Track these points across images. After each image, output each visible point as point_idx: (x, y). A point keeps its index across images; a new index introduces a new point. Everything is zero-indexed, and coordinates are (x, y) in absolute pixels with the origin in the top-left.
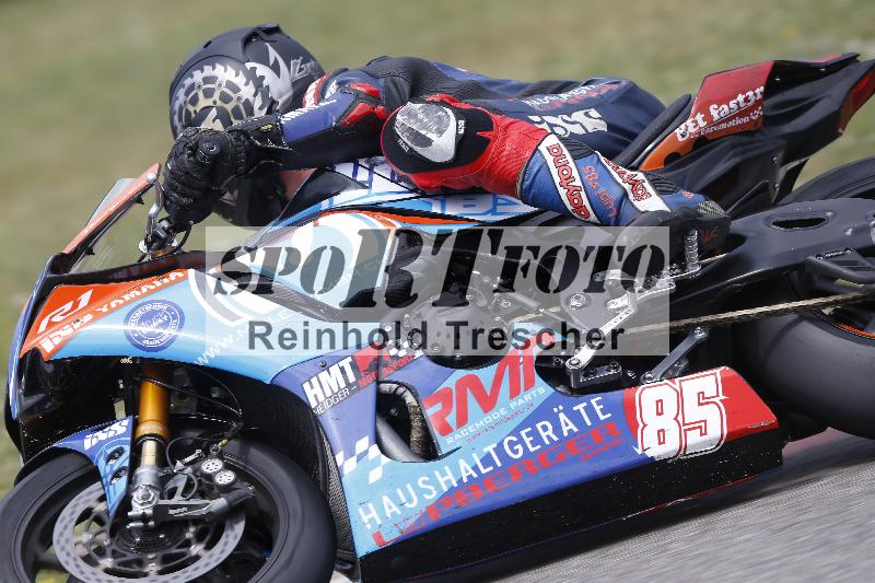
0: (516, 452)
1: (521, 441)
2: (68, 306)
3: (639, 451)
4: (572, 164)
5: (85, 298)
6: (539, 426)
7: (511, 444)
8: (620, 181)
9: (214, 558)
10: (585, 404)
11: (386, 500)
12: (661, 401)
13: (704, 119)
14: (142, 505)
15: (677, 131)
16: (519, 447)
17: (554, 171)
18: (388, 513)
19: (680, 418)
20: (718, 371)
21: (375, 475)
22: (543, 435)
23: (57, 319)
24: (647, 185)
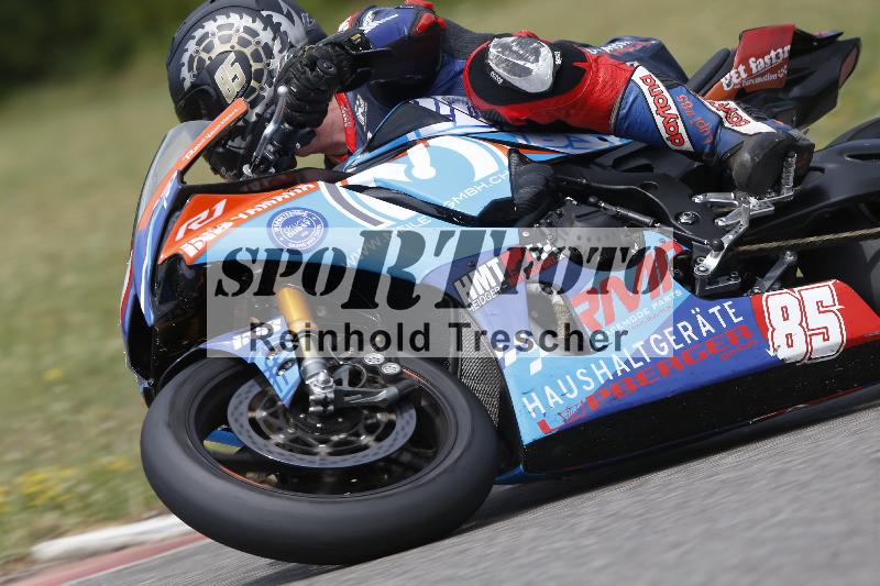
0: (662, 349)
1: (665, 339)
2: (205, 214)
3: (771, 353)
4: (666, 94)
5: (220, 207)
6: (680, 326)
7: (656, 341)
8: (714, 109)
9: (384, 449)
10: (719, 307)
11: (547, 389)
12: (786, 307)
13: (745, 71)
14: (324, 389)
15: (723, 80)
16: (664, 344)
17: (650, 100)
18: (551, 402)
19: (804, 324)
20: (830, 283)
21: (536, 367)
22: (685, 334)
23: (195, 226)
24: (740, 112)
